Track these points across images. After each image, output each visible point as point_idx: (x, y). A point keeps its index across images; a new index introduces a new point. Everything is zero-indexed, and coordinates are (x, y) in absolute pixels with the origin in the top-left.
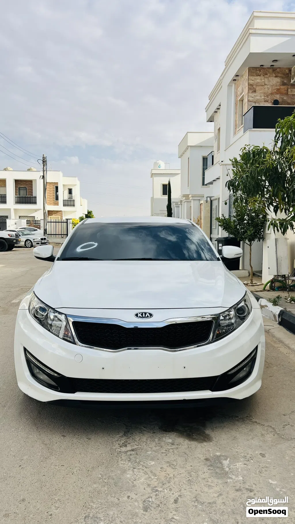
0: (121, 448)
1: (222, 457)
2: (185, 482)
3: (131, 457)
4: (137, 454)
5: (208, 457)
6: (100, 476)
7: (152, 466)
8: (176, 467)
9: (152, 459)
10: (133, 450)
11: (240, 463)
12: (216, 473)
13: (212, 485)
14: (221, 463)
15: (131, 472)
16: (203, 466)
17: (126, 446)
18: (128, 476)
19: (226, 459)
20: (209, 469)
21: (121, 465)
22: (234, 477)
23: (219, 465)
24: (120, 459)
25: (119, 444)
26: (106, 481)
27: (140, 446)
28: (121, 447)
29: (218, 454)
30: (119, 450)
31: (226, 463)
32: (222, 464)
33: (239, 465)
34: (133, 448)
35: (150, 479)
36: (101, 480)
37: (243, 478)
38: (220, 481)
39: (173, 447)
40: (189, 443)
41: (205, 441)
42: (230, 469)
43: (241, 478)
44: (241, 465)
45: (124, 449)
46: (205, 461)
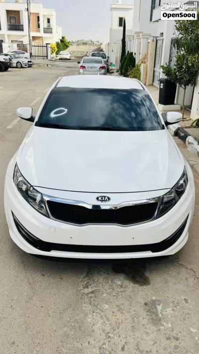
0: (84, 290)
1: (157, 302)
2: (130, 328)
3: (92, 299)
4: (95, 297)
5: (147, 301)
6: (69, 319)
7: (106, 309)
8: (124, 312)
9: (106, 303)
10: (92, 292)
11: (170, 309)
12: (153, 319)
13: (149, 331)
14: (156, 308)
15: (91, 316)
16: (143, 311)
17: (87, 287)
18: (89, 320)
19: (159, 305)
20: (147, 315)
21: (84, 308)
22: (165, 324)
23: (155, 310)
24: (83, 301)
25: (83, 285)
26: (73, 324)
27: (98, 288)
28: (84, 288)
29: (154, 298)
30: (83, 292)
31: (159, 308)
32: (157, 310)
33: (169, 310)
34: (93, 290)
35: (105, 324)
36: (69, 324)
37: (172, 325)
38: (155, 328)
39: (122, 289)
40: (133, 285)
41: (145, 284)
42: (162, 315)
43: (170, 325)
44: (170, 311)
45: (86, 291)
46: (144, 305)
